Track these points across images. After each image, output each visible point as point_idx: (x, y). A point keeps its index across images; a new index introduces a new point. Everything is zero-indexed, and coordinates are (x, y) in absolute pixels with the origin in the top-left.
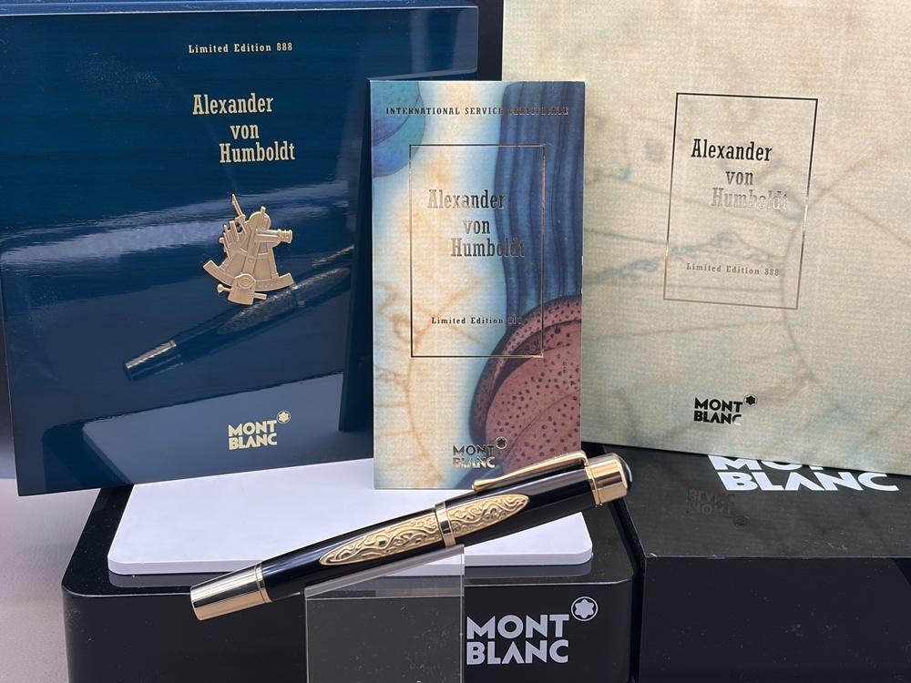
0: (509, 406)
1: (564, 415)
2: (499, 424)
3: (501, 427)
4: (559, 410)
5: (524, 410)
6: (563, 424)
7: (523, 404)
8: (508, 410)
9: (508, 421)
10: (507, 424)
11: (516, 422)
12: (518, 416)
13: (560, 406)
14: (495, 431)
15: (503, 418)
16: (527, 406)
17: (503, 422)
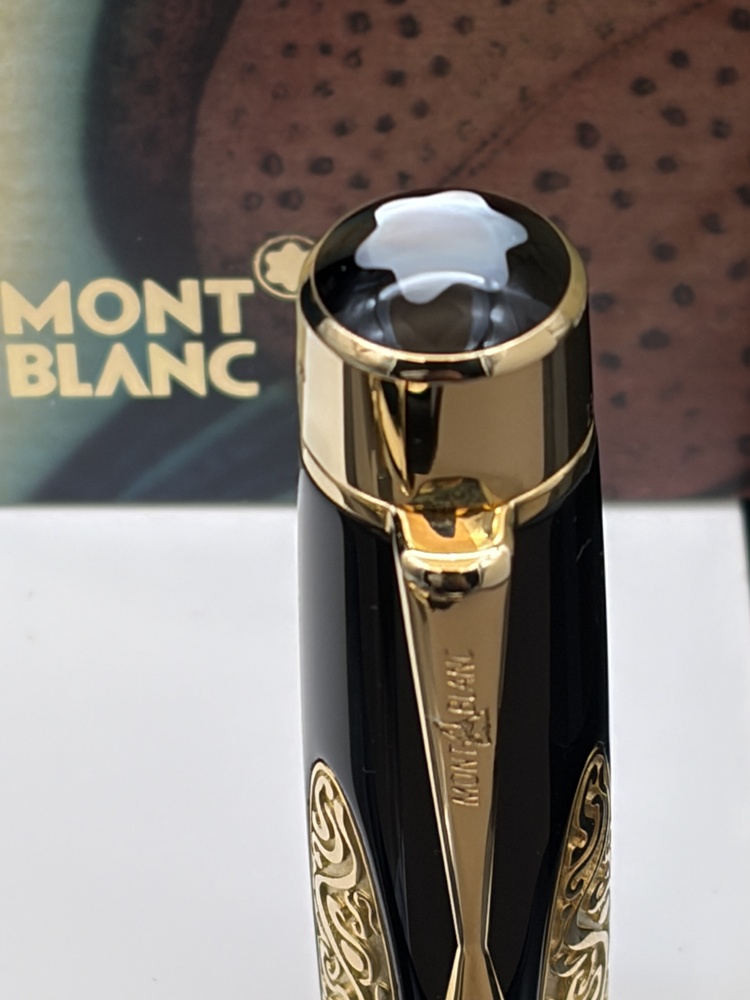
0: (330, 68)
1: (674, 115)
2: (269, 164)
3: (282, 183)
4: (642, 87)
5: (421, 88)
6: (667, 165)
7: (415, 56)
8: (323, 89)
9: (328, 147)
10: (321, 166)
11: (377, 155)
12: (385, 125)
13: (648, 62)
14: (250, 202)
15: (295, 132)
16: (440, 67)
17: (296, 155)
